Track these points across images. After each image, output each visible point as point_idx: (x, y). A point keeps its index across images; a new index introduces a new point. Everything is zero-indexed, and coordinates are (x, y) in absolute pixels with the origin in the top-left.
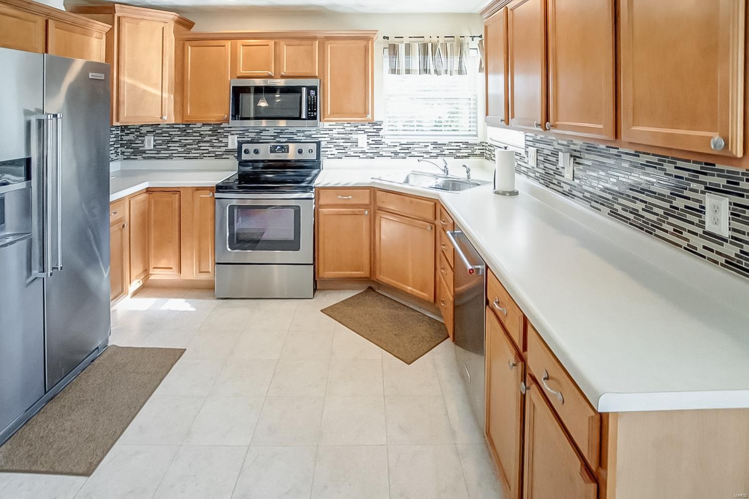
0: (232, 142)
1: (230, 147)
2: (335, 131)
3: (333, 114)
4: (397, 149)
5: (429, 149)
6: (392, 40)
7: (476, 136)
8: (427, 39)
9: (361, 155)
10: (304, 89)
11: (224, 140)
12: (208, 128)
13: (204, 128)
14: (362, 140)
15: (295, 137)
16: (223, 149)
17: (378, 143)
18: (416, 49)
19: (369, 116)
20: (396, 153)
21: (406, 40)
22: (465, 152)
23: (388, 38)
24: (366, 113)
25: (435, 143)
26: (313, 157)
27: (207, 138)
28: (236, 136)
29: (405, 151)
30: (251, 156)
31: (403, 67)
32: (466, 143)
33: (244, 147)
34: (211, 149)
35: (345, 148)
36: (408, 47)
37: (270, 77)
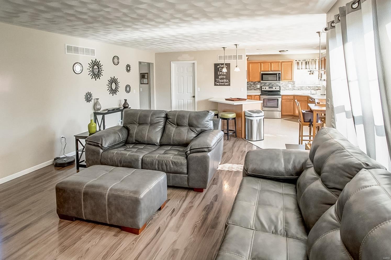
0: (259, 86)
1: (258, 87)
2: (284, 84)
3: (284, 79)
4: (299, 88)
5: (307, 88)
6: (298, 61)
7: (320, 84)
8: (307, 61)
9: (290, 89)
10: (278, 74)
11: (257, 86)
12: (253, 83)
13: (251, 83)
14: (290, 86)
15: (274, 85)
16: (256, 88)
17: (294, 87)
18: (304, 63)
19: (292, 80)
20: (299, 89)
21: (301, 61)
22: (317, 89)
23: (297, 61)
24: (292, 79)
25: (309, 87)
26: (279, 89)
27: (252, 85)
28: (259, 85)
29: (301, 88)
30: (264, 89)
31: (300, 68)
32: (317, 86)
33: (262, 87)
34: (253, 88)
35: (286, 88)
36: (302, 62)
37: (269, 71)
